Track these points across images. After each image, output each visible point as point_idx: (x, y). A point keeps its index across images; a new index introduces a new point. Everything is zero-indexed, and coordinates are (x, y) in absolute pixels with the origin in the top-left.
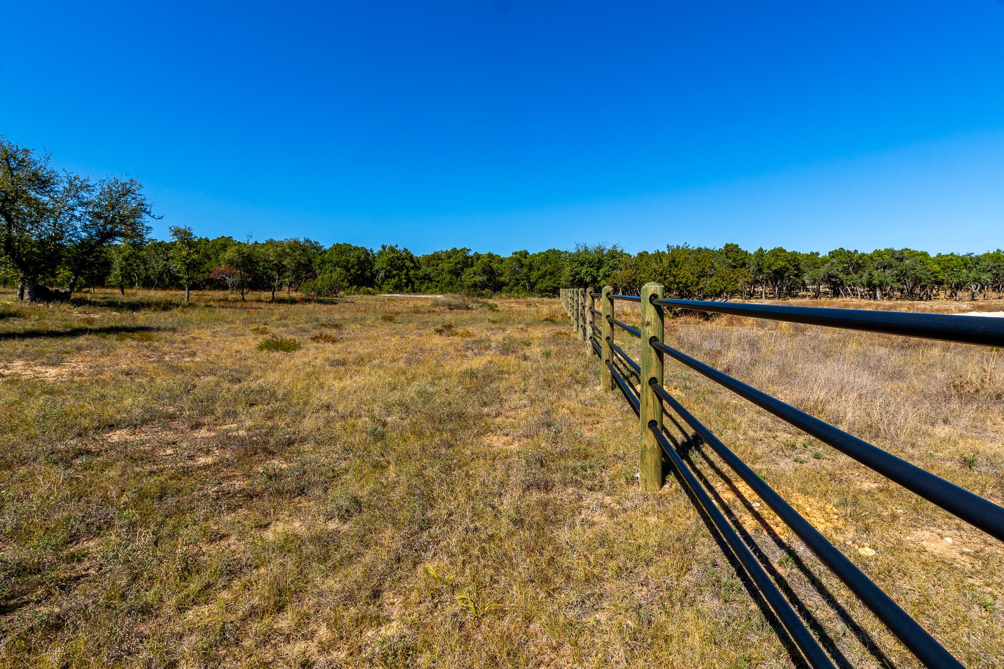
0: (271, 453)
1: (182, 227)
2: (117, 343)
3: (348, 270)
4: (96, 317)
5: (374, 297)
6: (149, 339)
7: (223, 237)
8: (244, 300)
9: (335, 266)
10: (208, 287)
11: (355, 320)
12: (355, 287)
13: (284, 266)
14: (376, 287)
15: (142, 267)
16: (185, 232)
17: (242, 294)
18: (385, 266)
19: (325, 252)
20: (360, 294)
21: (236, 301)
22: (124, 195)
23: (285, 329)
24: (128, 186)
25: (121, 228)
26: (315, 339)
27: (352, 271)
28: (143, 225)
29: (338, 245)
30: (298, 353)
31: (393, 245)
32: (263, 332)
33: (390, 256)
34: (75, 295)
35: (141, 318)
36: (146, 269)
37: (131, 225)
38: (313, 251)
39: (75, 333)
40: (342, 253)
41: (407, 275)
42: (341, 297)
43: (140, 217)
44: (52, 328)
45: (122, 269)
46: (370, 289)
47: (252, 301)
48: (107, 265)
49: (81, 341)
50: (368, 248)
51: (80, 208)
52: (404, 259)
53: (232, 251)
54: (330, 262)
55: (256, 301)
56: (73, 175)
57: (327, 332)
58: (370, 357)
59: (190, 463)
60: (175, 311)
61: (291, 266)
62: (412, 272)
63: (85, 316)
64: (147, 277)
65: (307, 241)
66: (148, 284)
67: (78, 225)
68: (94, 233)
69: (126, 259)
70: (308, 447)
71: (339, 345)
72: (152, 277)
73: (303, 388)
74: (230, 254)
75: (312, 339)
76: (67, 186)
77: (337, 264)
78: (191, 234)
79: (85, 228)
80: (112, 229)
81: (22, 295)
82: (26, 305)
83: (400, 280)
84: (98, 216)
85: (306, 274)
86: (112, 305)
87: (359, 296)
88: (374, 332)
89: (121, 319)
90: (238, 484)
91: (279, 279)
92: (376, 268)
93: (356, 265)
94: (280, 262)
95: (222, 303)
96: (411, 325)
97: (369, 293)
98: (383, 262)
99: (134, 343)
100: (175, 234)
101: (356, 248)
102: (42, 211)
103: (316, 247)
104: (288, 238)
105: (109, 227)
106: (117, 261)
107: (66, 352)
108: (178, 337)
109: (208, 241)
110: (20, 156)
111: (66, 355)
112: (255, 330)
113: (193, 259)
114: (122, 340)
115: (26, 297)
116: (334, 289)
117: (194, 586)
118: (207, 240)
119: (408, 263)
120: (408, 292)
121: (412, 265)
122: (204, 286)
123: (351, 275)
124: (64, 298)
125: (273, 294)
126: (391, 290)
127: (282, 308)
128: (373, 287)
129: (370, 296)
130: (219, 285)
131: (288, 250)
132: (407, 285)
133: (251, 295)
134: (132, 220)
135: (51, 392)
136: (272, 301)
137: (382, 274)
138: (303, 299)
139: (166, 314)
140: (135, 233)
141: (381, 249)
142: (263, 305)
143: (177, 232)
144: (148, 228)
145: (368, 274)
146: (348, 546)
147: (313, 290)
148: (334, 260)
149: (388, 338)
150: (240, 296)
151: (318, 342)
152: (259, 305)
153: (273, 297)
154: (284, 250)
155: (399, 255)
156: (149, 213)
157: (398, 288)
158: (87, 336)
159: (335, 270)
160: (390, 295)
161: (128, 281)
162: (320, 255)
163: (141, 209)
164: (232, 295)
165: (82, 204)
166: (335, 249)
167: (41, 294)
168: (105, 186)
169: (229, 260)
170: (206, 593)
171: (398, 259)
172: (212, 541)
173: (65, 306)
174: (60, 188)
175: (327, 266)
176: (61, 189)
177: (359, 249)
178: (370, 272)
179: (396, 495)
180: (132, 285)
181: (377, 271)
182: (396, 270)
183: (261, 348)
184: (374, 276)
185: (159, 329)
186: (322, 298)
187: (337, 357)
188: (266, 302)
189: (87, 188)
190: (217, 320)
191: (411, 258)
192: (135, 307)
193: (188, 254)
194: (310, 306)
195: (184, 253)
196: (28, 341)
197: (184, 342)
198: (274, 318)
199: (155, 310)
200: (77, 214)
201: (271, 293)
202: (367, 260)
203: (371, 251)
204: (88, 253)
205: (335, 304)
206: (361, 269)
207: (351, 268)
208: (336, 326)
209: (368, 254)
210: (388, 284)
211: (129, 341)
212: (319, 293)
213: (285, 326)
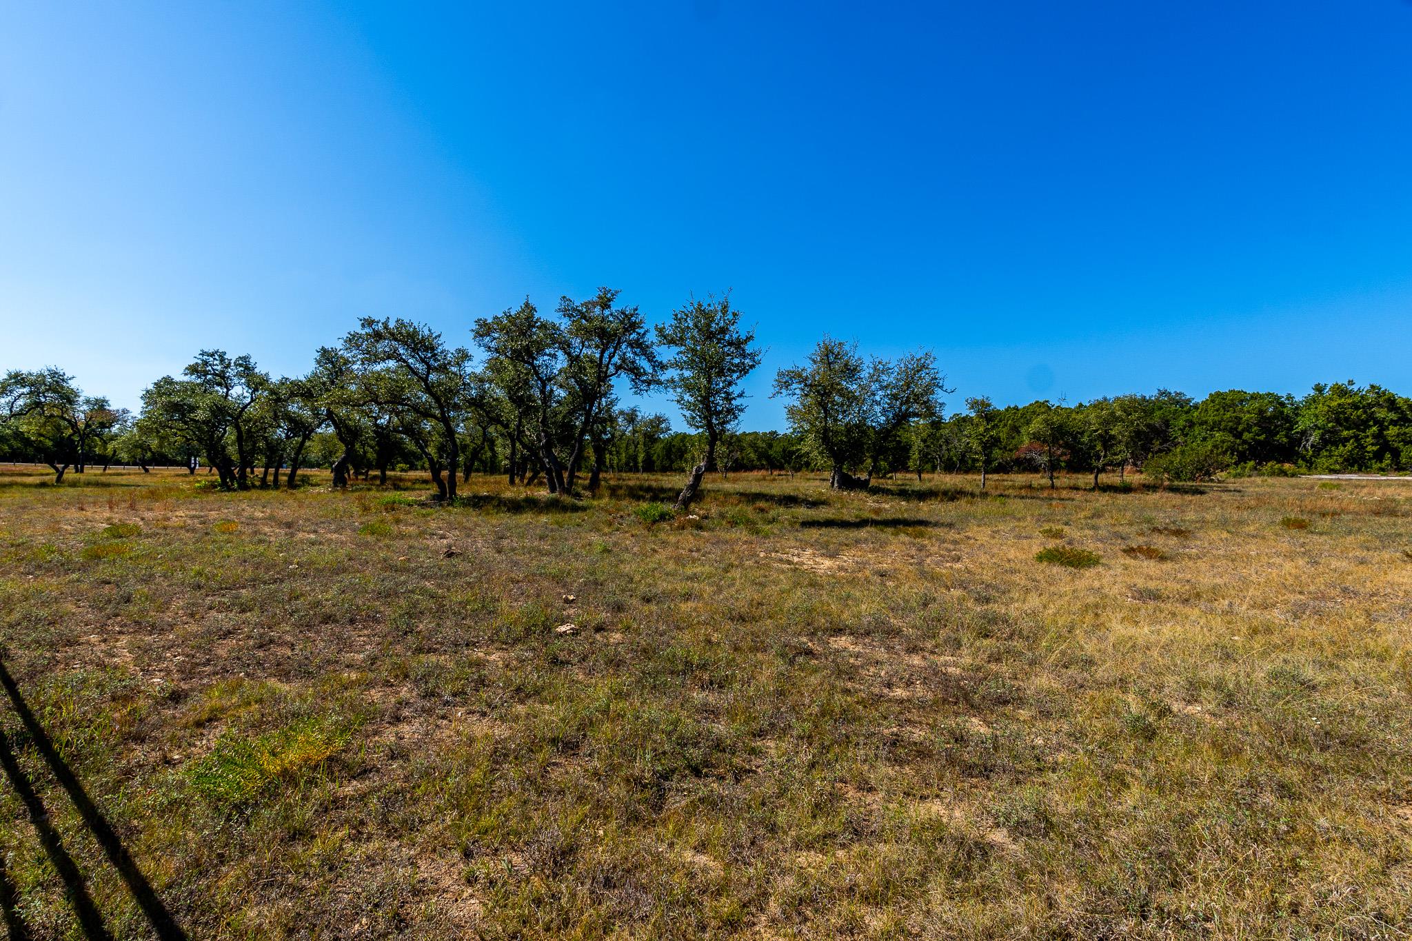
0: (974, 709)
1: (980, 398)
2: (891, 538)
3: (1238, 435)
4: (887, 506)
5: (1293, 481)
6: (921, 535)
7: (1037, 402)
8: (1053, 487)
9: (1212, 430)
10: (1016, 468)
11: (1223, 524)
12: (1251, 464)
13: (1113, 437)
14: (1300, 462)
15: (944, 447)
16: (983, 403)
17: (1051, 478)
18: (1320, 423)
19: (1196, 407)
20: (1263, 475)
21: (1042, 488)
22: (918, 371)
23: (1091, 533)
24: (923, 361)
25: (916, 407)
26: (1130, 551)
27: (1246, 436)
28: (936, 402)
29: (1218, 394)
30: (1089, 573)
31: (1343, 381)
32: (1058, 535)
33: (1334, 404)
34: (873, 482)
35: (925, 509)
36: (948, 450)
37: (925, 402)
38: (1173, 407)
39: (862, 523)
40: (1226, 408)
41: (1379, 436)
42: (1219, 482)
43: (933, 393)
44: (847, 518)
45: (920, 451)
46: (1287, 466)
47: (1064, 488)
48: (905, 449)
49: (863, 533)
50: (1283, 394)
51: (880, 393)
52: (1370, 406)
53: (1038, 422)
54: (1201, 424)
55: (1071, 488)
56: (877, 360)
57: (1159, 542)
58: (1216, 593)
59: (886, 691)
60: (963, 502)
61: (1123, 436)
62: (1392, 431)
63: (877, 505)
64: (950, 459)
65: (1162, 393)
66: (949, 468)
67: (877, 409)
68: (891, 415)
69: (924, 441)
70: (1024, 714)
71: (1168, 566)
72: (955, 459)
73: (1064, 626)
74: (1036, 425)
75: (1124, 551)
76: (871, 371)
77: (1215, 426)
78: (989, 405)
79: (884, 412)
80: (907, 410)
81: (833, 484)
82: (834, 493)
83: (1362, 447)
84: (895, 397)
85: (1161, 444)
86: (903, 494)
87: (1259, 480)
88: (1253, 547)
89: (906, 510)
90: (918, 734)
91: (1105, 456)
92: (1300, 427)
93: (1255, 425)
94: (1106, 432)
95: (1023, 492)
96: (1350, 538)
97: (1284, 473)
98: (1316, 416)
99: (907, 539)
100: (972, 407)
101: (1254, 397)
102: (851, 398)
103: (1180, 403)
104: (1120, 395)
105: (904, 408)
106: (917, 444)
107: (846, 545)
108: (953, 535)
109: (1018, 409)
110: (836, 350)
111: (844, 548)
112: (1046, 531)
113: (991, 436)
114: (896, 534)
115: (836, 485)
116: (1204, 469)
117: (818, 827)
118: (1016, 408)
119: (1381, 414)
120: (1382, 470)
121: (1393, 416)
122: (1012, 467)
123: (1245, 442)
124: (862, 485)
125: (1096, 478)
126: (1338, 467)
127: (1103, 499)
128: (1295, 463)
129: (1283, 480)
130: (1028, 466)
131: (1119, 413)
132: (1379, 456)
133: (1064, 479)
134: (925, 399)
135: (812, 584)
136: (1093, 489)
137: (1314, 438)
138: (1144, 485)
139: (951, 505)
140: (930, 411)
141: (1312, 393)
142: (1078, 496)
143: (974, 404)
144: (942, 404)
145: (1281, 438)
146: (997, 873)
147: (1166, 470)
148: (1210, 420)
149: (1278, 560)
150: (1045, 481)
151: (1135, 558)
152: (1073, 494)
153: (1096, 483)
154: (1112, 414)
155: (1357, 399)
156: (941, 387)
157: (1356, 462)
158: (868, 528)
159: (1212, 436)
160: (1334, 477)
161: (929, 462)
162: (1187, 412)
163: (935, 383)
164: (1038, 479)
165: (882, 388)
166: (1213, 401)
167: (847, 483)
168: (902, 365)
169: (1034, 434)
170: (825, 841)
171: (1356, 407)
172: (860, 789)
173: (863, 495)
174: (864, 374)
175: (1197, 429)
176: (867, 375)
177: (1261, 397)
178: (1286, 436)
179: (1117, 835)
180: (934, 469)
181: (1303, 433)
182: (1348, 429)
183: (1040, 558)
184: (1295, 442)
185: (936, 524)
186: (1181, 483)
187: (1152, 585)
188: (1085, 490)
189: (886, 371)
190: (1005, 515)
191: (1392, 403)
192: (923, 496)
193: (986, 430)
194: (1153, 497)
195: (981, 429)
196: (824, 530)
197: (955, 542)
198: (1082, 515)
199: (942, 500)
200: (878, 398)
201: (1092, 477)
202: (1279, 415)
203: (1289, 397)
204: (885, 439)
205: (1202, 493)
206: (1264, 430)
207: (1244, 430)
208: (1178, 533)
209: (1282, 405)
210: (1331, 456)
211: (903, 537)
212: (1178, 476)
213: (1094, 528)
